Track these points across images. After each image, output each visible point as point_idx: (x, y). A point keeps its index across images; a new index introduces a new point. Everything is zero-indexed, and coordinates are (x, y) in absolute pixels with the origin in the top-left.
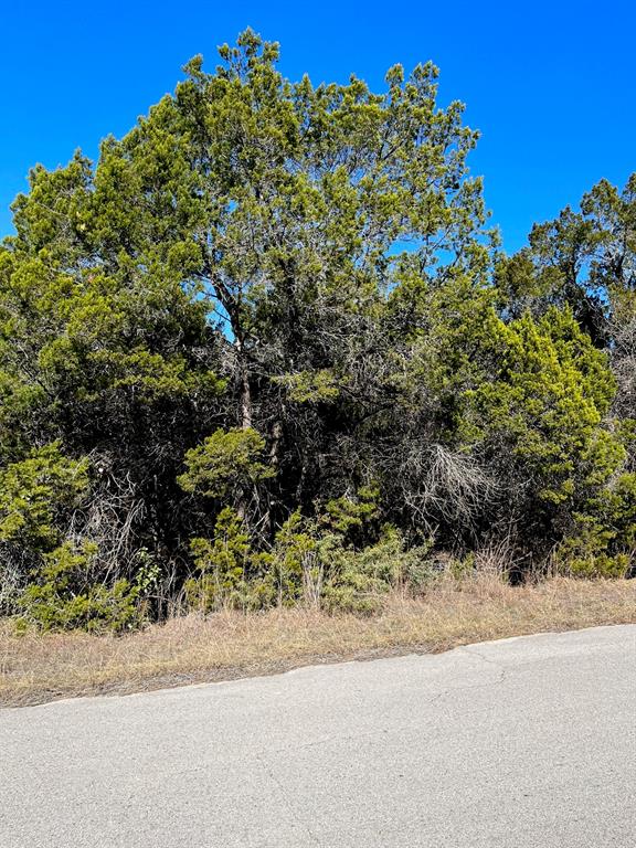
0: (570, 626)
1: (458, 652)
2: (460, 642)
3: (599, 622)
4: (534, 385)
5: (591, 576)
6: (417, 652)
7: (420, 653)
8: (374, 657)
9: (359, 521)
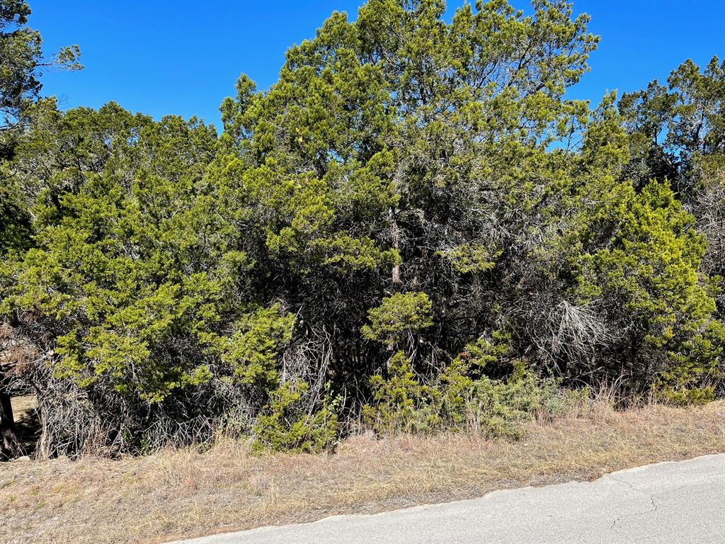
0: (685, 455)
1: (607, 481)
2: (605, 470)
3: (707, 451)
4: (645, 253)
5: (683, 404)
6: (576, 479)
7: (578, 480)
8: (544, 483)
9: (495, 358)
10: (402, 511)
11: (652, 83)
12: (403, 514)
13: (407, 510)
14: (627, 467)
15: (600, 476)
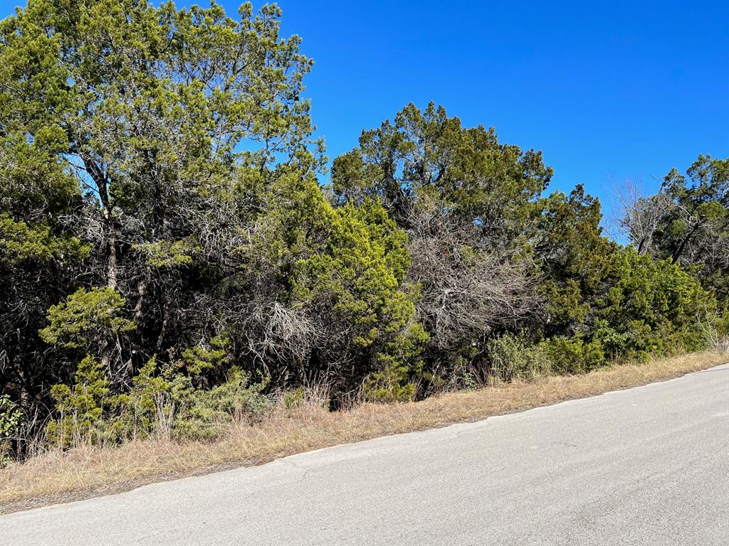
1: (277, 463)
2: (280, 455)
6: (245, 465)
7: (247, 466)
8: (212, 471)
9: (210, 365)
10: (20, 513)
11: (385, 122)
12: (20, 515)
13: (28, 511)
14: (304, 450)
15: (272, 460)
